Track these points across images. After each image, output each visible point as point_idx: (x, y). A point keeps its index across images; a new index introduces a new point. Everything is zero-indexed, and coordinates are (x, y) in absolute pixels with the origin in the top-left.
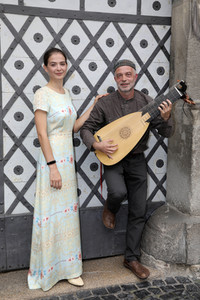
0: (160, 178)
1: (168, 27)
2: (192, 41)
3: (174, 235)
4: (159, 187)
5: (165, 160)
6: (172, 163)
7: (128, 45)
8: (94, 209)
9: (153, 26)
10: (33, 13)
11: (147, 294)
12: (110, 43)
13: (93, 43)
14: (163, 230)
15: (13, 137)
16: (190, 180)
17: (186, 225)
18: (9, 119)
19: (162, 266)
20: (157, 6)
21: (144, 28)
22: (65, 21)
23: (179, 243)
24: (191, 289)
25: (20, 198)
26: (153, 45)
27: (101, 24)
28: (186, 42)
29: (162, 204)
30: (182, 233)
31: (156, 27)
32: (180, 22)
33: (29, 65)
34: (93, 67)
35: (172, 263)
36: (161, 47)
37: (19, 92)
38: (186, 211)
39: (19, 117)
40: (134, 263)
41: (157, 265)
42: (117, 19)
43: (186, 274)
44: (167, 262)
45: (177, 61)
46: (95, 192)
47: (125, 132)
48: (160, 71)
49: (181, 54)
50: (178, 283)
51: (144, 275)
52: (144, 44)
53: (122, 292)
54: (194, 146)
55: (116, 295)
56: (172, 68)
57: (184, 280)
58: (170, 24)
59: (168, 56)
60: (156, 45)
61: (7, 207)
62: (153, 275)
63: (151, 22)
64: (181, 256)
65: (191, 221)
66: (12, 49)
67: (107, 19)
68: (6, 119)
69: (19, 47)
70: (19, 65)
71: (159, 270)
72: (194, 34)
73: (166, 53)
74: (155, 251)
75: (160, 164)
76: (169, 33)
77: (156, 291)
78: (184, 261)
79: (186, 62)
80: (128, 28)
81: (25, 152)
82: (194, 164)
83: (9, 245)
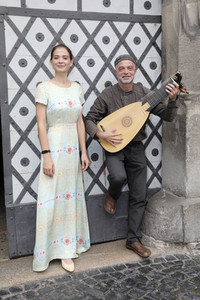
0: (155, 166)
1: (159, 25)
2: (182, 38)
3: (172, 216)
4: (155, 174)
5: (159, 149)
6: (167, 151)
7: (122, 42)
8: (96, 197)
9: (146, 24)
10: (35, 14)
11: (150, 269)
12: (106, 40)
13: (91, 41)
14: (161, 213)
15: (19, 131)
16: (185, 165)
17: (182, 207)
18: (15, 114)
19: (162, 246)
20: (148, 6)
21: (137, 26)
22: (64, 21)
23: (176, 224)
24: (189, 263)
25: (27, 188)
26: (145, 41)
27: (97, 23)
28: (177, 38)
29: (158, 190)
30: (179, 215)
31: (148, 25)
32: (171, 20)
33: (32, 63)
34: (91, 63)
35: (171, 243)
36: (153, 43)
37: (24, 89)
38: (181, 194)
39: (24, 111)
40: (136, 244)
41: (157, 245)
42: (112, 18)
43: (184, 251)
44: (166, 242)
45: (168, 56)
46: (96, 181)
47: (127, 121)
48: (153, 66)
49: (173, 49)
50: (177, 260)
51: (146, 254)
52: (137, 41)
53: (127, 269)
54: (187, 134)
55: (122, 272)
56: (164, 63)
57: (182, 257)
58: (160, 22)
59: (160, 52)
60: (148, 41)
61: (15, 197)
62: (154, 254)
63: (143, 20)
64: (179, 236)
65: (187, 203)
66: (16, 48)
67: (103, 18)
68: (12, 114)
69: (22, 46)
70: (23, 63)
71: (159, 250)
72: (184, 31)
73: (157, 48)
74: (154, 232)
75: (155, 153)
76: (160, 30)
77: (158, 267)
78: (181, 240)
79: (177, 57)
80: (122, 26)
81: (31, 144)
82: (188, 150)
83: (18, 232)
